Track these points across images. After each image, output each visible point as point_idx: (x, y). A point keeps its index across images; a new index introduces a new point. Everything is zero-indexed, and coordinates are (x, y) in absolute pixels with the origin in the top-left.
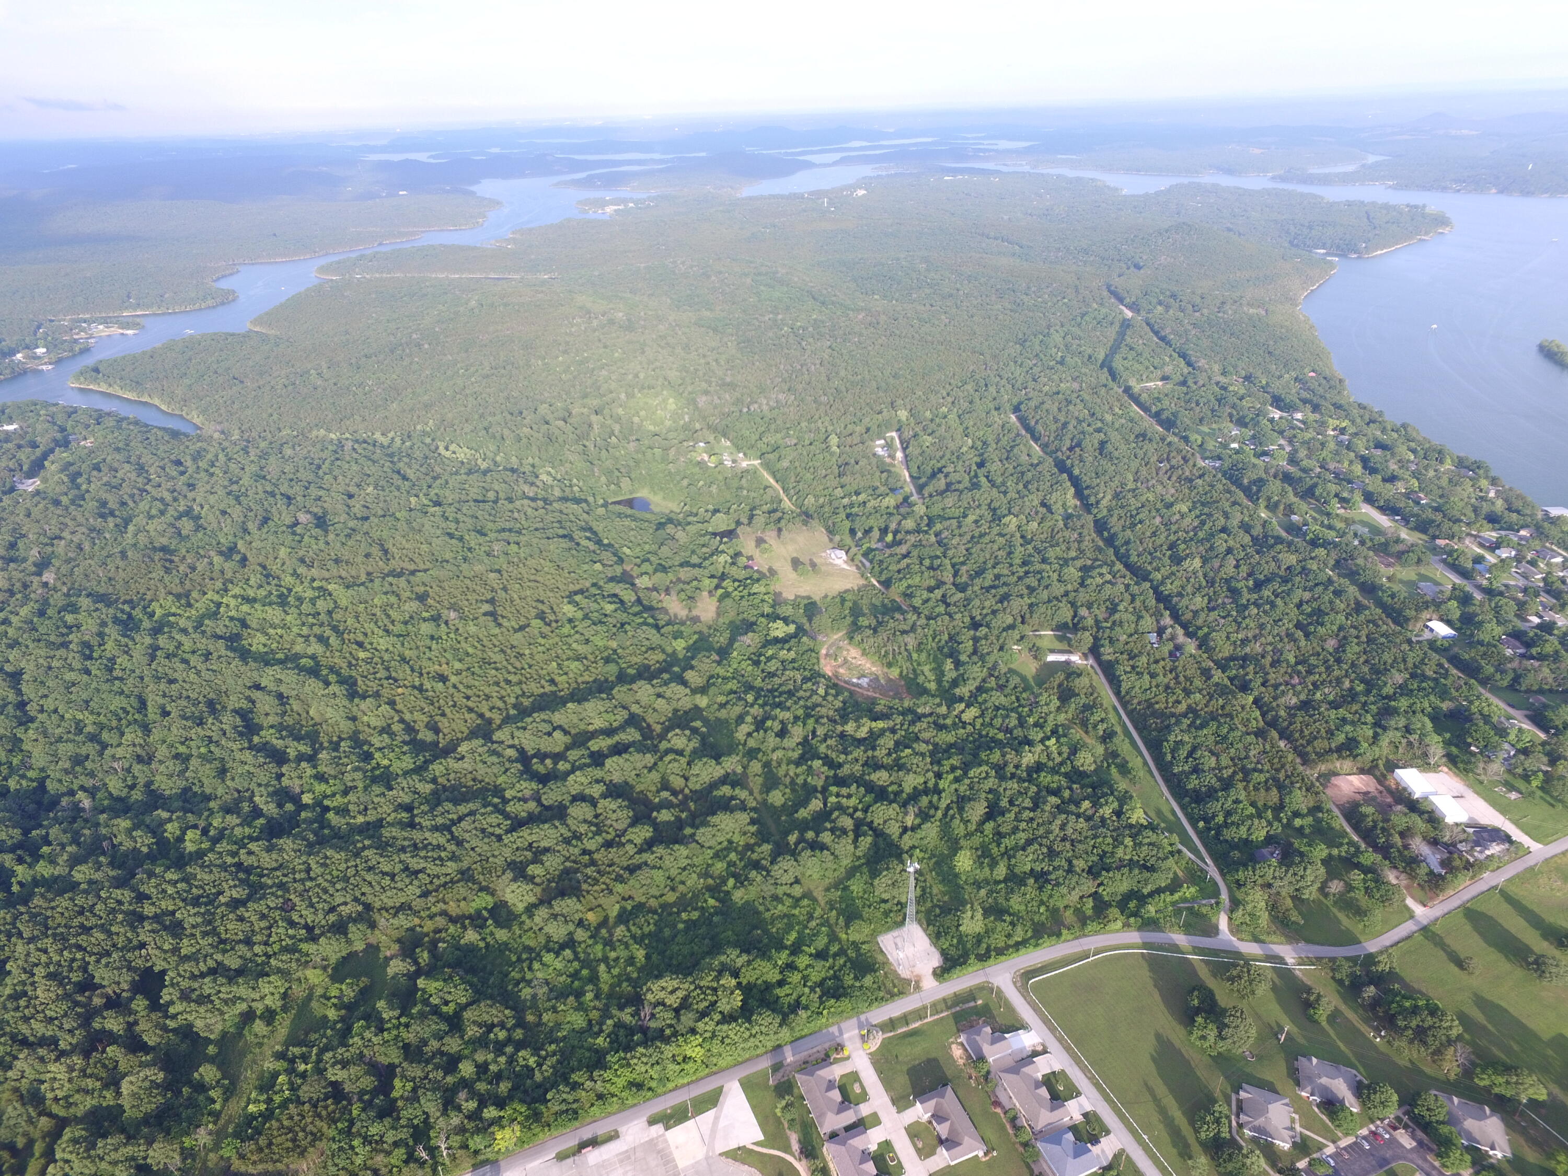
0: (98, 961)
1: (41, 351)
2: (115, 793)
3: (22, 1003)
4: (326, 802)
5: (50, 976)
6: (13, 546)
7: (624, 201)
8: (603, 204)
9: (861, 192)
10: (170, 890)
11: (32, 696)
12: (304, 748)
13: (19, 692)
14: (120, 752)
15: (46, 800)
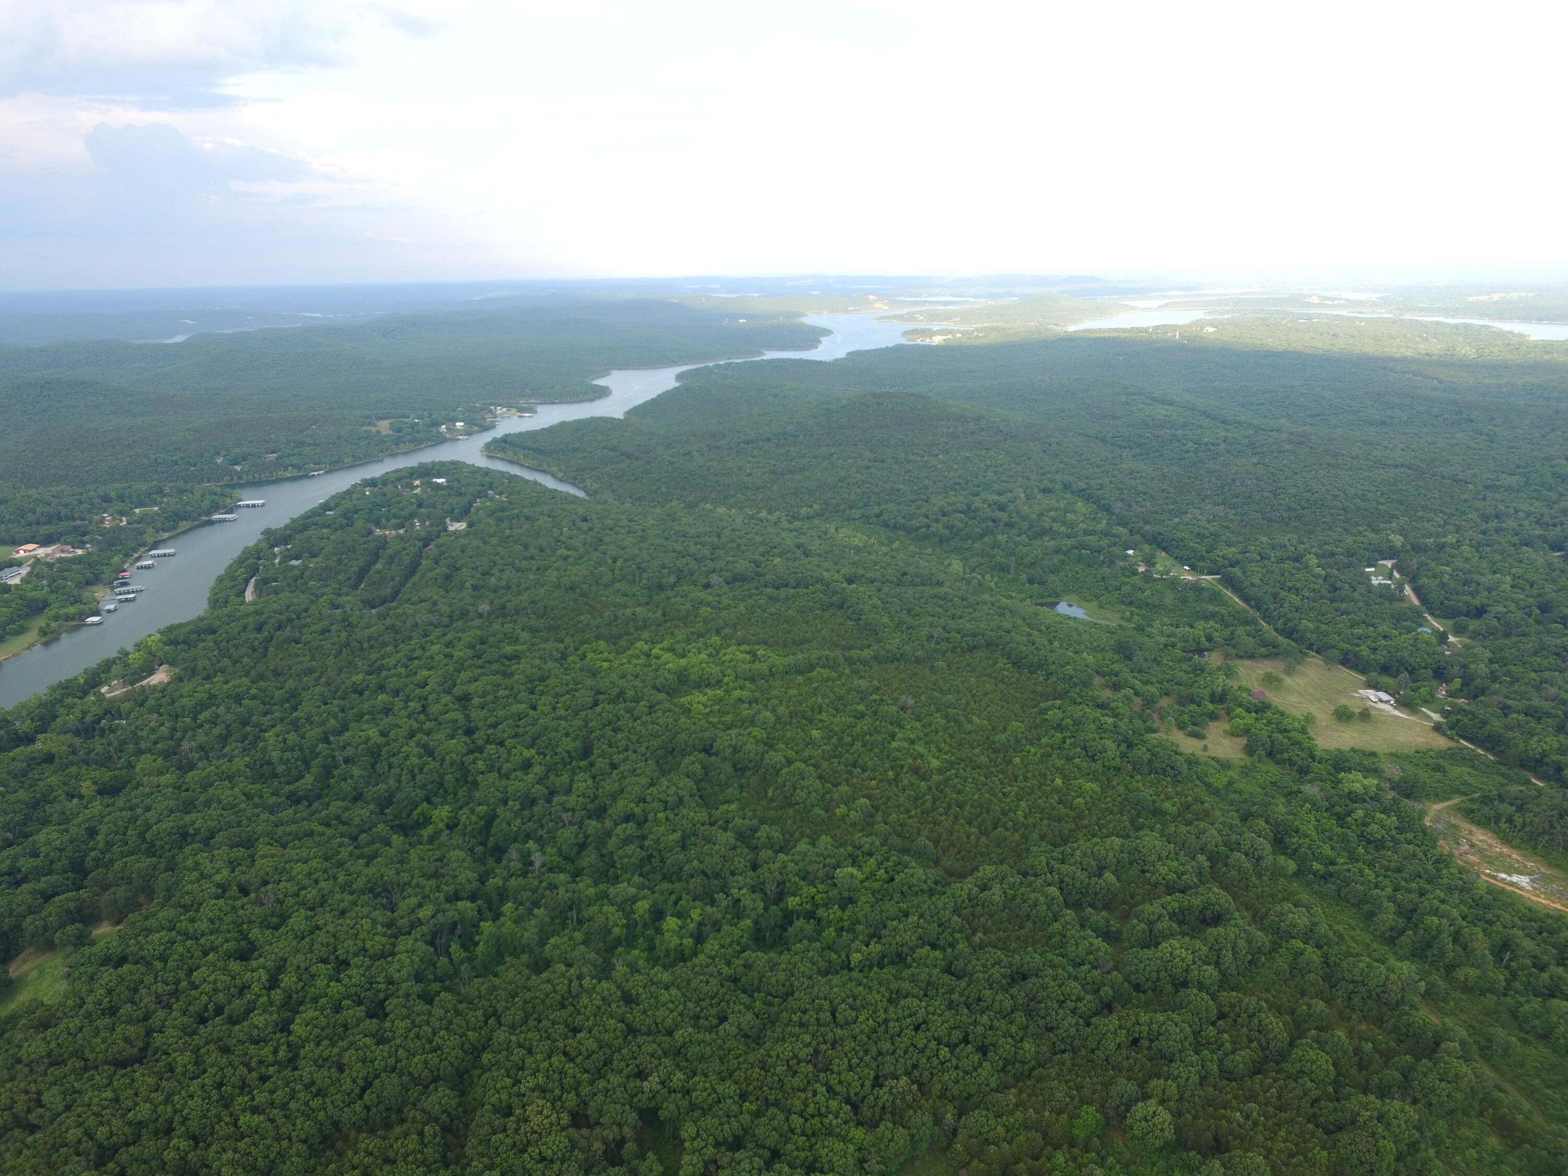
0: (592, 1082)
1: (459, 424)
2: (564, 847)
3: (511, 1123)
4: (821, 912)
5: (542, 1090)
6: (448, 577)
7: (950, 332)
8: (932, 334)
9: (1211, 330)
10: (665, 996)
11: (481, 724)
12: (776, 835)
13: (468, 718)
14: (572, 800)
15: (491, 842)
